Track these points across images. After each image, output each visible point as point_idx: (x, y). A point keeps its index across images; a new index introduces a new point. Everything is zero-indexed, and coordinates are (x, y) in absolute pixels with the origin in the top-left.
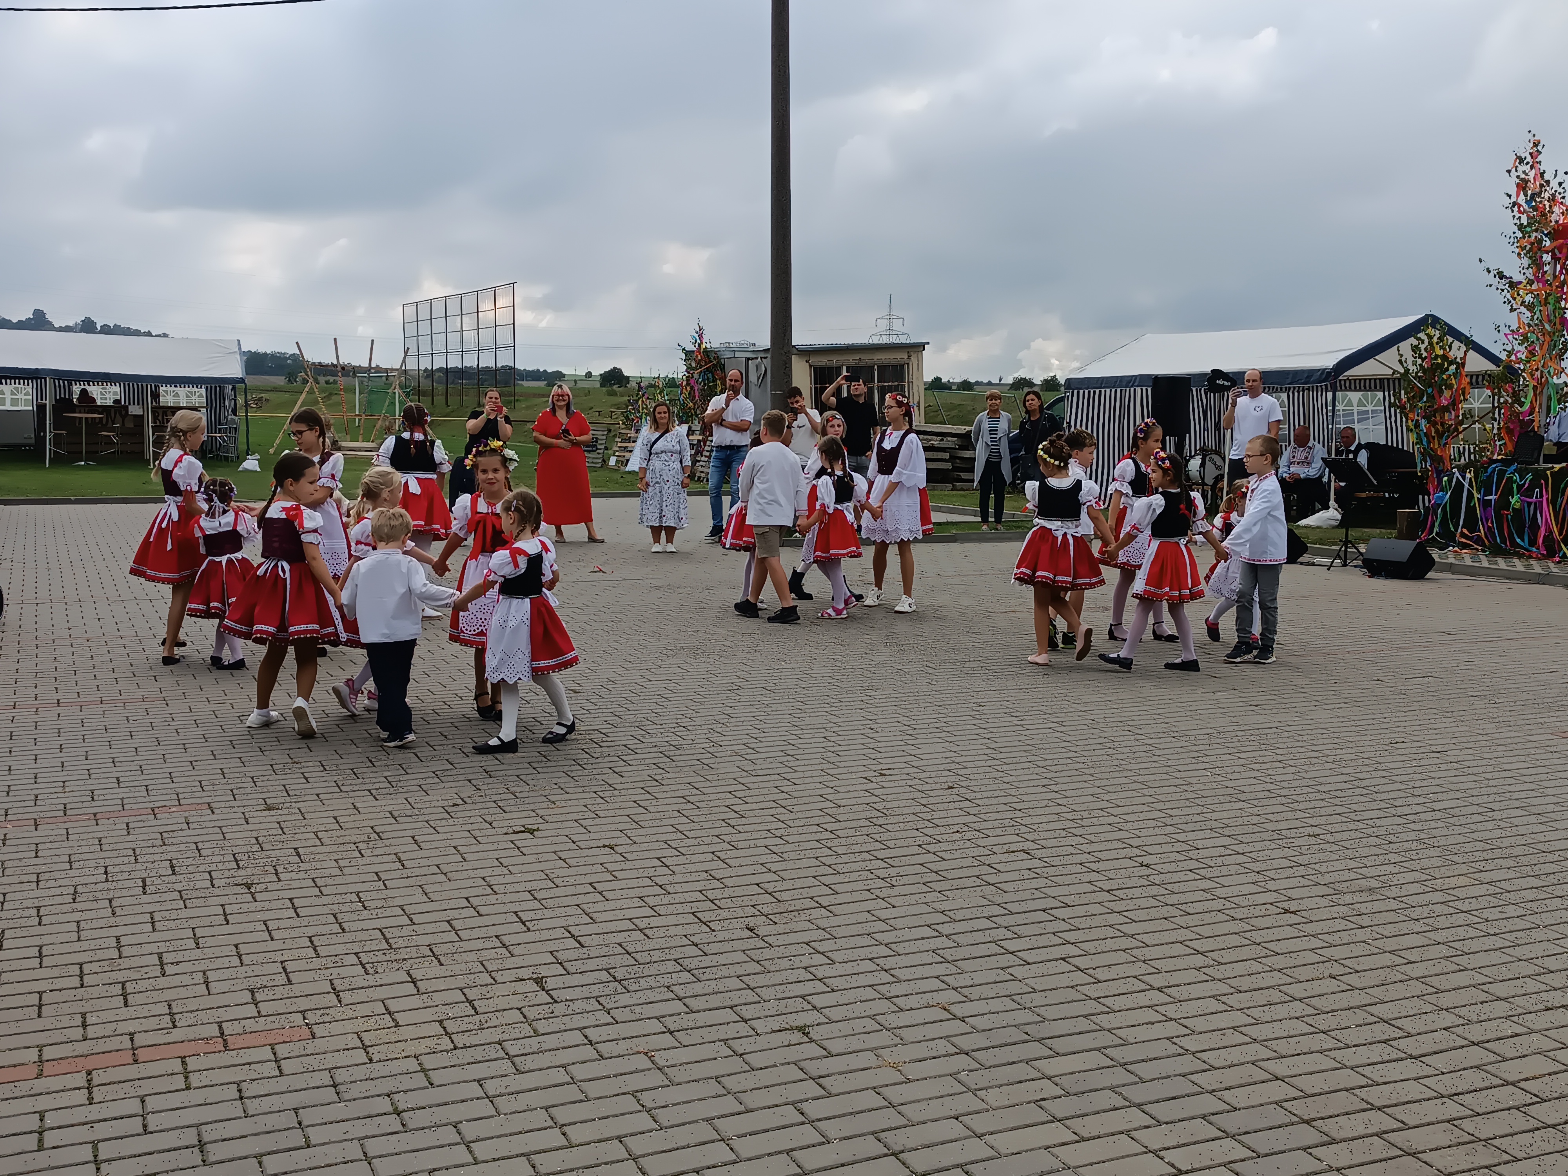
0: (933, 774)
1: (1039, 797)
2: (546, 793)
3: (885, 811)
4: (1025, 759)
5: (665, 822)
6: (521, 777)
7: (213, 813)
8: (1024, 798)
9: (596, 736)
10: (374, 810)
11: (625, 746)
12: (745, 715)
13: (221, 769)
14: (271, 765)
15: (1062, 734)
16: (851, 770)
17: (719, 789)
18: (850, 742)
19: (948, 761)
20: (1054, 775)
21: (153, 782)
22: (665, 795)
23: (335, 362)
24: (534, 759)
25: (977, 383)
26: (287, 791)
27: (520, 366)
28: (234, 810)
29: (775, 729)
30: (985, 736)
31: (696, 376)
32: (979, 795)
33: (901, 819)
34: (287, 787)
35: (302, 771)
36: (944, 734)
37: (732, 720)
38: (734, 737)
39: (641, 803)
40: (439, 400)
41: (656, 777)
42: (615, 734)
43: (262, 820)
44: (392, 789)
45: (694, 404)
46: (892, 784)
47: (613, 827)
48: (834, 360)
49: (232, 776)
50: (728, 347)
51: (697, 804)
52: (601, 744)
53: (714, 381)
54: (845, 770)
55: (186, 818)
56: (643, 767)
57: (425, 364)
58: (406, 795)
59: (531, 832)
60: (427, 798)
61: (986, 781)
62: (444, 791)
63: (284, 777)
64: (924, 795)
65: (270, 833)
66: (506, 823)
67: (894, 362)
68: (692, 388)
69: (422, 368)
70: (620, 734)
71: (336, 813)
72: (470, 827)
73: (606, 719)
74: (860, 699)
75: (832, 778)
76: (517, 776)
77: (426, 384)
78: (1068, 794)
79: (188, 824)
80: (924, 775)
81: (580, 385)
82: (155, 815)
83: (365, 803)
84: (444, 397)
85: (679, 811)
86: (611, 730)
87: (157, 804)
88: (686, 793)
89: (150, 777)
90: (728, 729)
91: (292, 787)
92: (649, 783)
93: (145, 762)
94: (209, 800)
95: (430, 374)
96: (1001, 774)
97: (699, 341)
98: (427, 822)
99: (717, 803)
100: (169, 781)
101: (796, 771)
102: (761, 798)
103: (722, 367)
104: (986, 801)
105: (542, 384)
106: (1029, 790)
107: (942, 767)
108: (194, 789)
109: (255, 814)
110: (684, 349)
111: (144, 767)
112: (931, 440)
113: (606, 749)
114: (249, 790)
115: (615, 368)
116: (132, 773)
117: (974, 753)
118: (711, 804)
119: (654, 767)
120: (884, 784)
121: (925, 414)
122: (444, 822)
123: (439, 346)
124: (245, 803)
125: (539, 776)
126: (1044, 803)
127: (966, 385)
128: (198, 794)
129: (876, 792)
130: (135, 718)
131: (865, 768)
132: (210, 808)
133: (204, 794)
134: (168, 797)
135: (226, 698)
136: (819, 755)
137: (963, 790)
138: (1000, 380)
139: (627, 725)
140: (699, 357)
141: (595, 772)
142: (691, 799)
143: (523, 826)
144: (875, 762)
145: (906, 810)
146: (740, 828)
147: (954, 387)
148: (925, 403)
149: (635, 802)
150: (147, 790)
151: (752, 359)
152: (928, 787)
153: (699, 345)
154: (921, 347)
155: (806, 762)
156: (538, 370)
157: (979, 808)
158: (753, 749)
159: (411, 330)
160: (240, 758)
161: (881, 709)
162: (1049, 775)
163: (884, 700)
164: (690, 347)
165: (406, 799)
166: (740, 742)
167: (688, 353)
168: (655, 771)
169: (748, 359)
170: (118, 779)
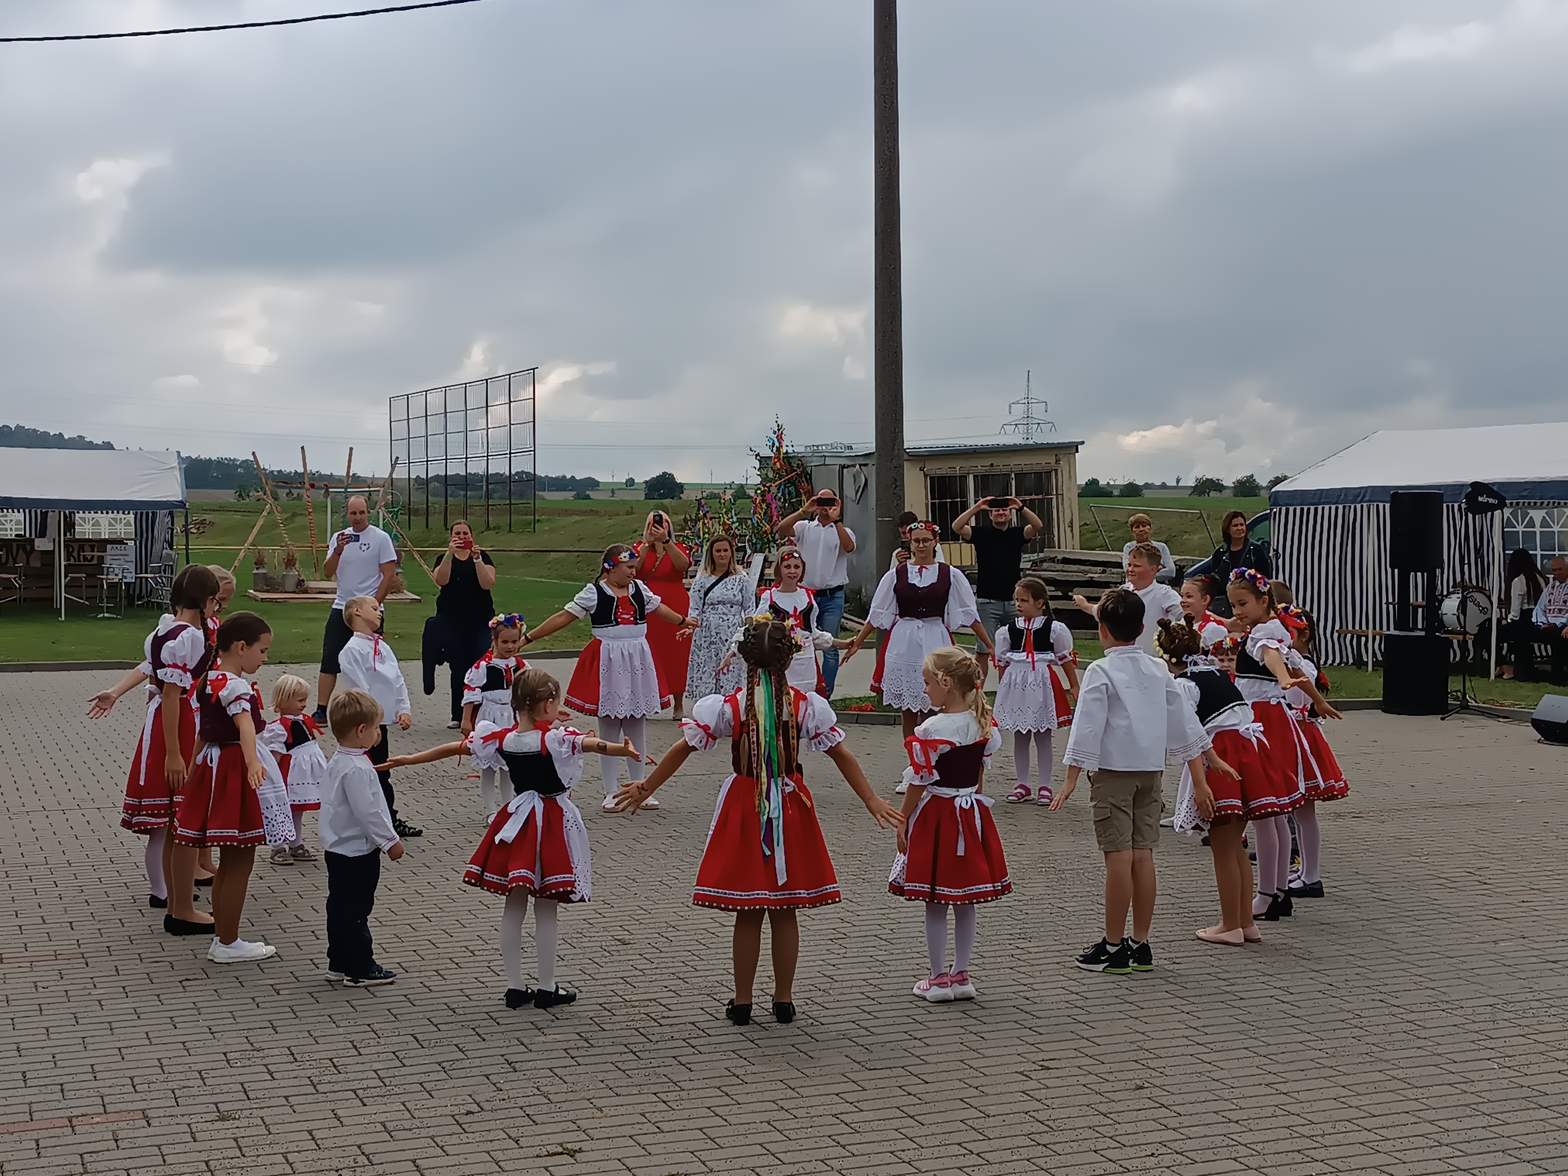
0: (1114, 1067)
1: (1263, 1101)
2: (590, 1094)
3: (1050, 1123)
4: (1239, 1044)
5: (752, 1139)
6: (556, 1070)
7: (149, 1125)
8: (1242, 1103)
9: (653, 1009)
10: (360, 1120)
11: (693, 1023)
12: (853, 977)
13: (159, 1060)
14: (225, 1054)
15: (1289, 1006)
16: (1000, 1061)
17: (823, 1090)
18: (999, 1019)
19: (1134, 1047)
20: (1281, 1068)
21: (69, 1079)
22: (748, 1098)
23: (301, 470)
24: (572, 1044)
25: (1147, 486)
26: (245, 1092)
27: (541, 472)
28: (176, 1120)
29: (895, 999)
30: (1183, 1008)
31: (774, 490)
32: (1178, 1099)
33: (1072, 1135)
34: (246, 1085)
35: (265, 1062)
36: (1126, 1006)
37: (836, 985)
38: (840, 1012)
39: (718, 1110)
40: (436, 520)
41: (737, 1073)
42: (679, 1007)
43: (215, 1135)
44: (384, 1090)
45: (772, 528)
46: (1059, 1082)
47: (681, 1147)
48: (957, 467)
49: (173, 1069)
50: (816, 450)
51: (794, 1112)
52: (662, 1021)
53: (797, 496)
54: (992, 1061)
55: (114, 1132)
56: (717, 1056)
57: (418, 471)
58: (403, 1098)
59: (572, 1153)
60: (431, 1103)
61: (1187, 1078)
62: (453, 1092)
63: (241, 1071)
64: (1104, 1100)
65: (225, 1154)
66: (537, 1141)
67: (1037, 469)
68: (769, 506)
69: (413, 476)
70: (686, 1006)
71: (310, 1126)
72: (489, 1146)
73: (666, 983)
74: (1008, 953)
75: (977, 1074)
76: (550, 1069)
77: (418, 498)
78: (1302, 1096)
79: (116, 1141)
80: (1102, 1068)
81: (620, 496)
82: (72, 1127)
83: (349, 1109)
84: (443, 515)
85: (769, 1123)
86: (675, 1001)
87: (76, 1112)
88: (779, 1095)
89: (66, 1071)
90: (831, 999)
91: (254, 1086)
92: (727, 1081)
93: (59, 1050)
94: (143, 1105)
95: (424, 483)
96: (1209, 1067)
97: (777, 444)
98: (432, 1138)
99: (820, 1111)
100: (90, 1076)
101: (927, 1063)
102: (879, 1104)
103: (809, 478)
104: (1190, 1108)
105: (569, 495)
106: (1247, 1092)
107: (1126, 1056)
108: (124, 1090)
109: (205, 1126)
110: (758, 455)
111: (58, 1057)
112: (1088, 572)
113: (667, 1029)
114: (195, 1091)
115: (665, 474)
116: (43, 1065)
117: (1169, 1034)
118: (813, 1111)
119: (733, 1055)
120: (1049, 1083)
121: (1081, 536)
122: (454, 1139)
123: (436, 452)
124: (190, 1110)
125: (580, 1069)
126: (1269, 1111)
127: (1131, 490)
128: (128, 1097)
129: (1038, 1095)
130: (45, 984)
131: (1020, 1059)
132: (146, 1118)
133: (137, 1096)
134: (89, 1101)
135: (163, 954)
136: (956, 1039)
137: (1157, 1092)
138: (1178, 481)
139: (696, 992)
140: (778, 464)
141: (655, 1063)
142: (786, 1104)
143: (561, 1145)
144: (1033, 1049)
145: (1080, 1123)
146: (852, 1148)
147: (1116, 492)
148: (1080, 522)
149: (709, 1108)
150: (62, 1091)
151: (849, 466)
152: (1107, 1087)
153: (778, 449)
154: (1074, 447)
155: (939, 1049)
156: (564, 477)
157: (1180, 1119)
158: (866, 1029)
159: (400, 430)
160: (183, 1043)
161: (1038, 968)
162: (1274, 1068)
163: (1042, 955)
164: (767, 452)
165: (403, 1104)
166: (846, 1018)
167: (763, 460)
168: (735, 1063)
169: (843, 467)
170: (24, 1073)
